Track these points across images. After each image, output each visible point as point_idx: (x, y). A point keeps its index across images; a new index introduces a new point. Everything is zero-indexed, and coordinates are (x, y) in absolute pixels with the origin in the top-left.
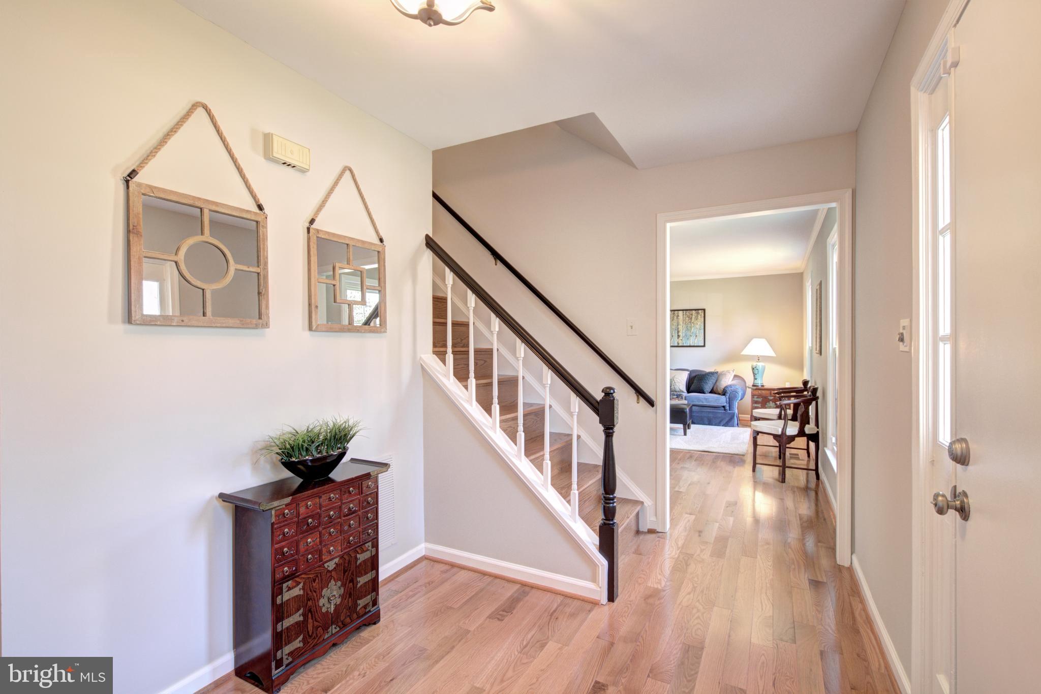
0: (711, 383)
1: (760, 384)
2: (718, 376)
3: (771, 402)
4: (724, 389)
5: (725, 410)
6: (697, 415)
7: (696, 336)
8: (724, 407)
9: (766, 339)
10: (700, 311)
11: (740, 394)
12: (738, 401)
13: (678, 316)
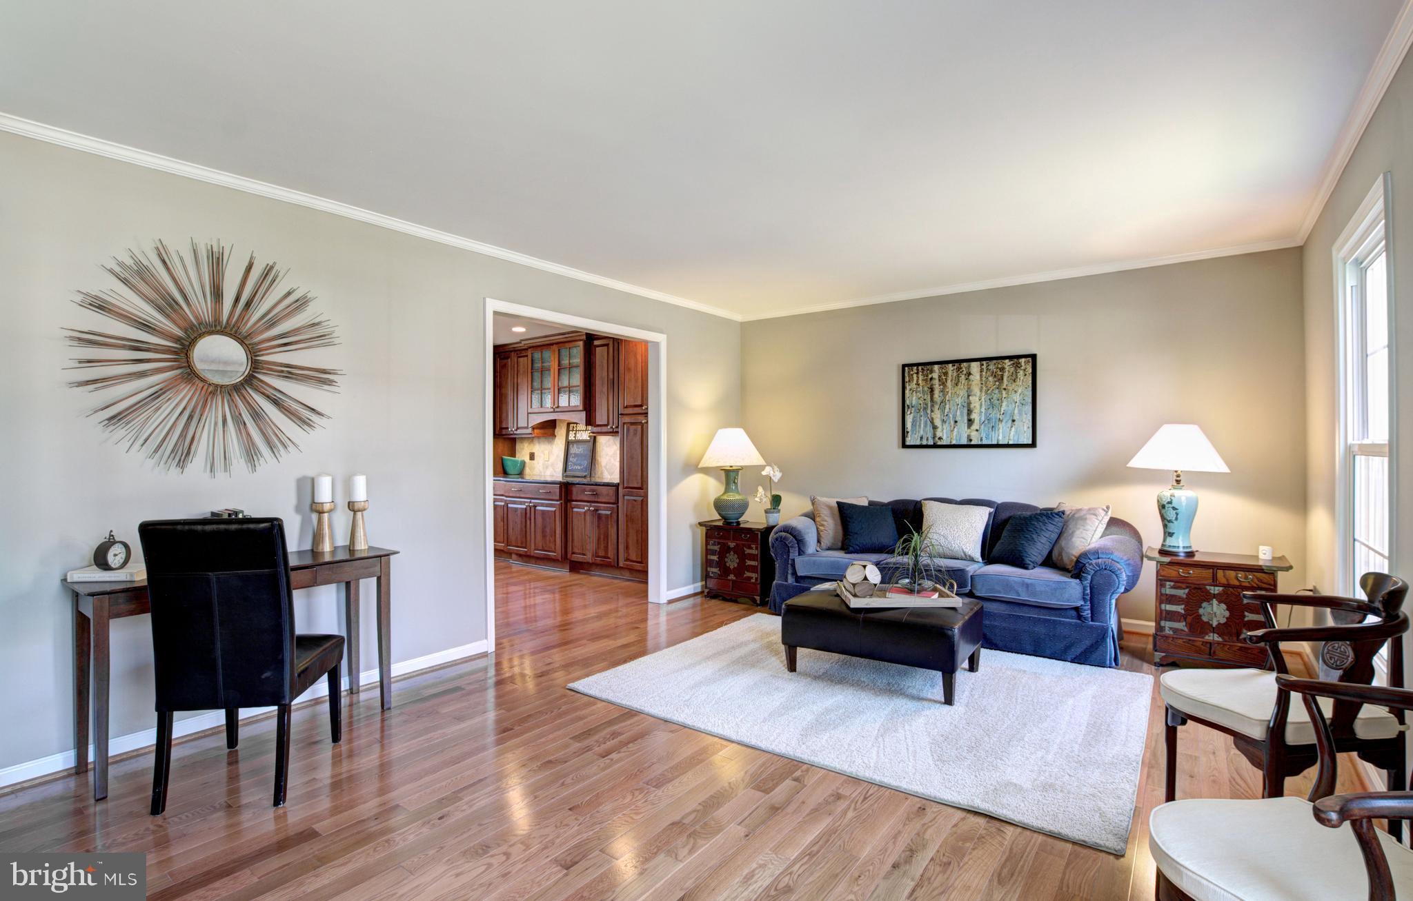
0: (1044, 540)
1: (1181, 549)
2: (1065, 524)
3: (1215, 602)
4: (1078, 561)
5: (1079, 617)
6: (1004, 625)
7: (1013, 421)
8: (1077, 609)
9: (1201, 427)
10: (1023, 360)
11: (1124, 577)
12: (1116, 596)
13: (969, 374)
